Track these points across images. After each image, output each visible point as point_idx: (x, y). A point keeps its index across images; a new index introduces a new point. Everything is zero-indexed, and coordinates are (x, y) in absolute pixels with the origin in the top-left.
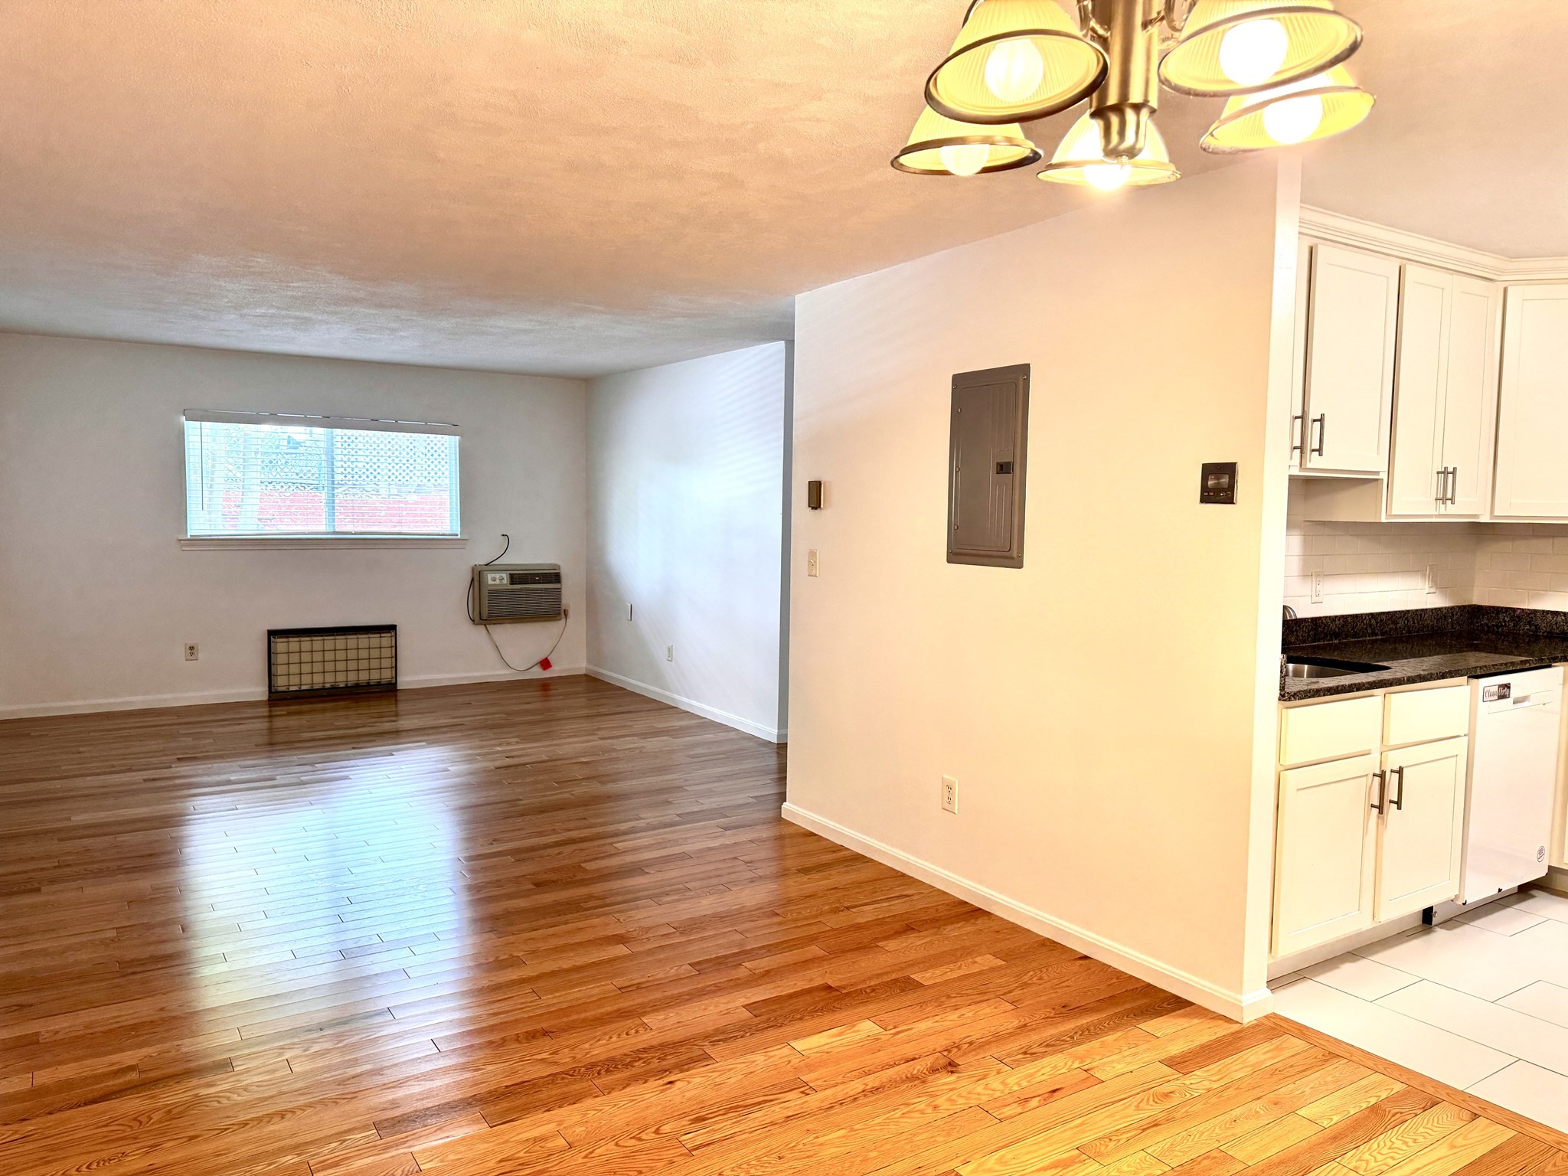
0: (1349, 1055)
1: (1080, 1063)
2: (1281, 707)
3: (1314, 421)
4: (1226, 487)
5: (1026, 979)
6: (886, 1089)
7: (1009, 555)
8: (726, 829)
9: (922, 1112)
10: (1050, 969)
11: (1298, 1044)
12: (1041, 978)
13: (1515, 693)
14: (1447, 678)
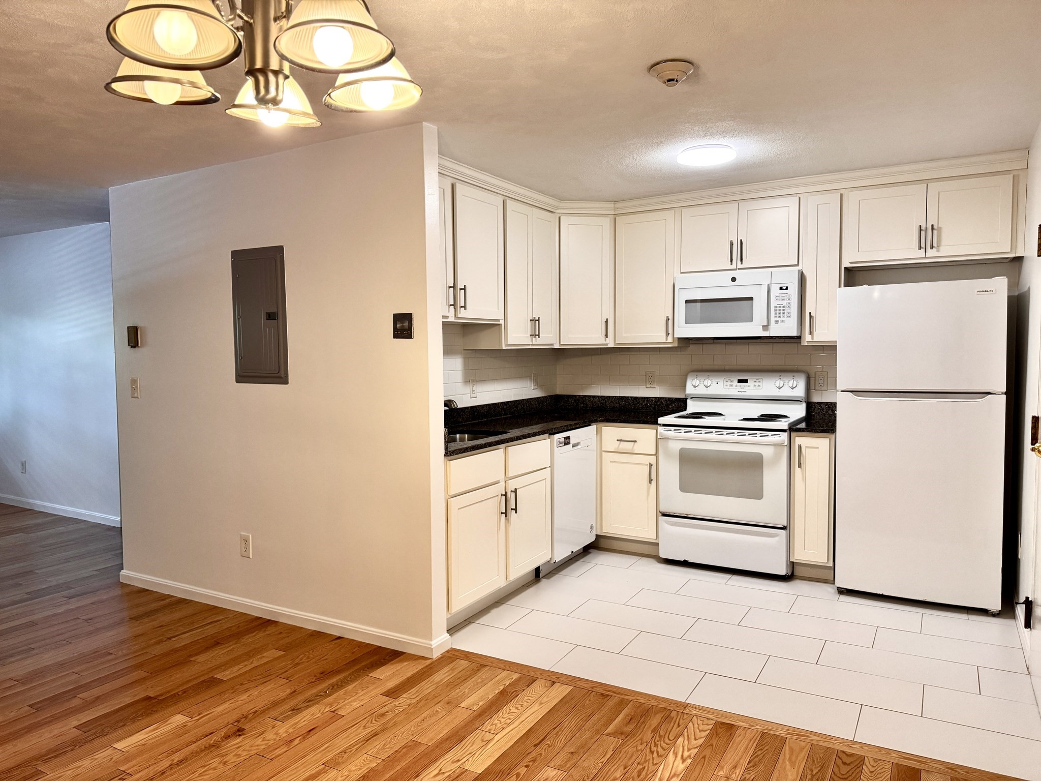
0: (491, 664)
1: (329, 708)
2: (446, 460)
3: (461, 289)
4: (407, 328)
5: (297, 661)
6: (189, 759)
7: (279, 376)
8: (70, 598)
9: (215, 769)
10: (315, 650)
11: (464, 663)
12: (308, 658)
13: (573, 441)
14: (537, 436)
